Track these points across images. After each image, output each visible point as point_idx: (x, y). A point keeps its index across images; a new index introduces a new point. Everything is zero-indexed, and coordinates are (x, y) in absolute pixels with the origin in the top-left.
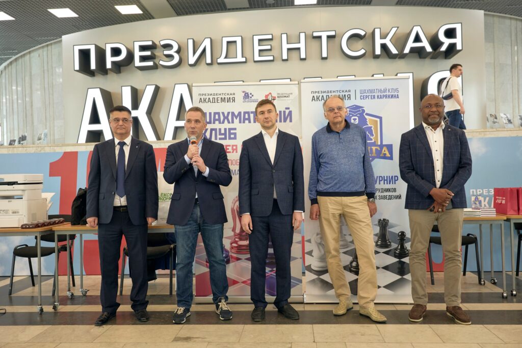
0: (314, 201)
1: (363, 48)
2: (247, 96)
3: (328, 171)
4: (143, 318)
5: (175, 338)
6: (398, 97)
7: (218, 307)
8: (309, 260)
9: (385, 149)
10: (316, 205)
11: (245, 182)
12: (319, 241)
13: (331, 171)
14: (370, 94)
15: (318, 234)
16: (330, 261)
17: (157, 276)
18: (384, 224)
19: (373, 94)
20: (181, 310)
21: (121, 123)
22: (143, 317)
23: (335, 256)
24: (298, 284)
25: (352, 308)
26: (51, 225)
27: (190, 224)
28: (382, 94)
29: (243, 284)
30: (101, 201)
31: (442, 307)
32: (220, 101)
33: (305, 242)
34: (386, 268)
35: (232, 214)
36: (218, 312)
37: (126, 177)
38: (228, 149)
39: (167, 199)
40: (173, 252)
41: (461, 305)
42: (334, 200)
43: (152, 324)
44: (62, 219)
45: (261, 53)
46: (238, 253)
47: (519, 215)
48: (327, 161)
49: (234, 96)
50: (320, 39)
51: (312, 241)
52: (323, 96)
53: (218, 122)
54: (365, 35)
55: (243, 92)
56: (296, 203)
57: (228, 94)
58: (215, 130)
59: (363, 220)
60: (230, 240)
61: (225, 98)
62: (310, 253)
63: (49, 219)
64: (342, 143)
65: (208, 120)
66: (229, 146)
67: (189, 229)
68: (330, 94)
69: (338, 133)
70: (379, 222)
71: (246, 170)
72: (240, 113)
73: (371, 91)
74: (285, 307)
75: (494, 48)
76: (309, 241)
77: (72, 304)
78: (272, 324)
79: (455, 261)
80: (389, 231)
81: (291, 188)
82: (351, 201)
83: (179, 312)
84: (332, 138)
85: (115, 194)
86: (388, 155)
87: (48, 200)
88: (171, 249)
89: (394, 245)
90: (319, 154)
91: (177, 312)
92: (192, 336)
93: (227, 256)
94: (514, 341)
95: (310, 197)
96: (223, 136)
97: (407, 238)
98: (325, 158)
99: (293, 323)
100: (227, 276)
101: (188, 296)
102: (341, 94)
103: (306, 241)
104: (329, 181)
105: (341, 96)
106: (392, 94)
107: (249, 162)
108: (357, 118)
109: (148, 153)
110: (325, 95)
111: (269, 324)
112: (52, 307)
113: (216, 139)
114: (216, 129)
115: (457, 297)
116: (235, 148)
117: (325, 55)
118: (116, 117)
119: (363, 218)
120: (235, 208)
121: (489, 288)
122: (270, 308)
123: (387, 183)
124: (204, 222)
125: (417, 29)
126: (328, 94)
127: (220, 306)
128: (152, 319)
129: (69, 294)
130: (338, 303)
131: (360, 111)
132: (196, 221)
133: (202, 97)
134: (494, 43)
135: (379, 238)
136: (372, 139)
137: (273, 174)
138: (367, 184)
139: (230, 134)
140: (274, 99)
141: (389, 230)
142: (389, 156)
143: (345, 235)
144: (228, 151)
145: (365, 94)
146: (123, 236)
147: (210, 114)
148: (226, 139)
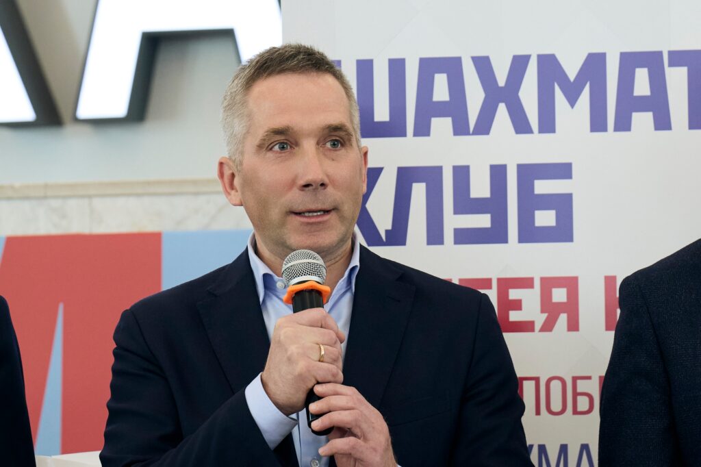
38: (517, 305)
53: (448, 121)
58: (432, 176)
65: (382, 113)
66: (526, 283)
72: (595, 64)
96: (483, 221)
113: (435, 236)
114: (438, 170)
139: (530, 202)
144: (514, 316)
147: (397, 67)
148: (504, 239)
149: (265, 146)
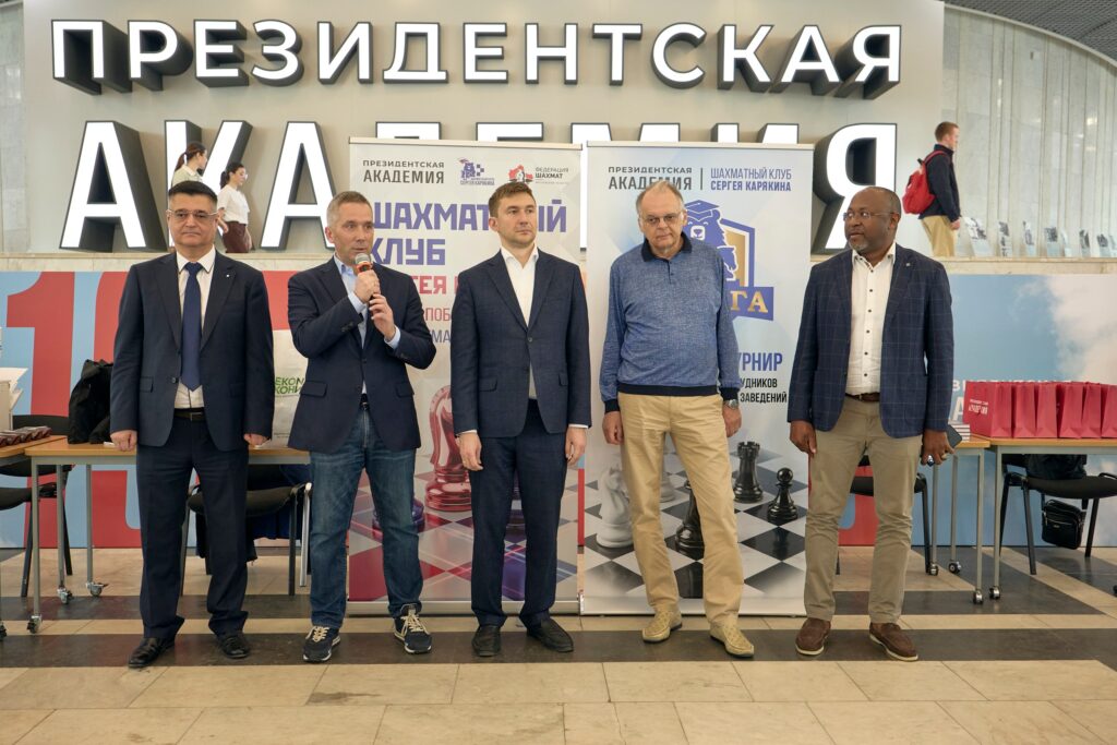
0: (612, 405)
1: (697, 67)
2: (469, 171)
3: (642, 342)
4: (239, 651)
5: (313, 695)
6: (789, 189)
7: (399, 625)
8: (592, 526)
9: (757, 296)
10: (616, 412)
11: (467, 362)
12: (615, 485)
13: (649, 342)
14: (733, 180)
15: (612, 472)
16: (641, 528)
17: (257, 552)
18: (748, 453)
19: (740, 179)
20: (320, 633)
21: (191, 220)
22: (235, 649)
23: (649, 520)
24: (568, 576)
25: (681, 626)
26: (21, 442)
27: (347, 451)
28: (756, 181)
29: (452, 576)
30: (144, 396)
31: (861, 622)
32: (410, 179)
33: (586, 488)
34: (750, 543)
35: (432, 426)
36: (401, 636)
37: (202, 345)
38: (426, 285)
39: (288, 390)
40: (297, 503)
41: (898, 623)
42: (654, 404)
43: (258, 664)
44: (45, 428)
45: (481, 63)
46: (441, 508)
47: (1013, 437)
48: (642, 321)
49: (441, 169)
50: (608, 41)
51: (601, 485)
52: (633, 178)
53: (404, 224)
54: (703, 38)
55: (462, 161)
56: (575, 410)
57: (428, 165)
58: (399, 242)
59: (711, 446)
60: (426, 482)
61: (421, 173)
62: (595, 511)
63: (15, 428)
64: (675, 283)
65: (383, 220)
66: (429, 278)
67: (341, 462)
68: (648, 175)
69: (666, 261)
70: (740, 448)
71: (468, 337)
72: (453, 207)
73: (735, 173)
74: (544, 625)
75: (958, 80)
76: (594, 485)
77: (70, 617)
78: (517, 662)
79: (893, 534)
80: (761, 469)
81: (564, 376)
82: (689, 406)
83: (318, 638)
84: (654, 274)
85: (177, 382)
86: (763, 309)
87: (13, 385)
88: (292, 496)
89: (768, 497)
90: (625, 306)
91: (312, 636)
92: (347, 692)
93: (419, 516)
94: (1005, 695)
95: (603, 395)
96: (416, 257)
97: (795, 482)
98: (637, 314)
99: (562, 660)
100: (420, 557)
101: (337, 602)
102: (671, 176)
103: (588, 485)
104: (645, 364)
105: (671, 181)
106: (777, 180)
107: (475, 320)
108: (702, 228)
109: (252, 291)
110: (637, 176)
111: (512, 662)
112: (26, 623)
113: (400, 261)
114: (401, 240)
115: (892, 604)
116: (440, 282)
117: (617, 76)
118: (181, 207)
119: (712, 442)
120: (438, 414)
121: (947, 583)
122: (512, 625)
123: (759, 369)
124: (376, 447)
125: (811, 33)
126: (643, 175)
127: (406, 624)
128: (257, 651)
129: (61, 594)
130: (653, 615)
131: (709, 214)
132: (359, 445)
133: (372, 169)
134: (958, 68)
135: (738, 481)
136: (733, 275)
137: (530, 346)
138: (724, 369)
139: (431, 252)
140: (528, 181)
141: (760, 465)
142: (766, 311)
143: (669, 474)
144: (425, 288)
145: (721, 179)
146: (194, 472)
147: (388, 206)
148: (422, 263)
149: (345, 226)
